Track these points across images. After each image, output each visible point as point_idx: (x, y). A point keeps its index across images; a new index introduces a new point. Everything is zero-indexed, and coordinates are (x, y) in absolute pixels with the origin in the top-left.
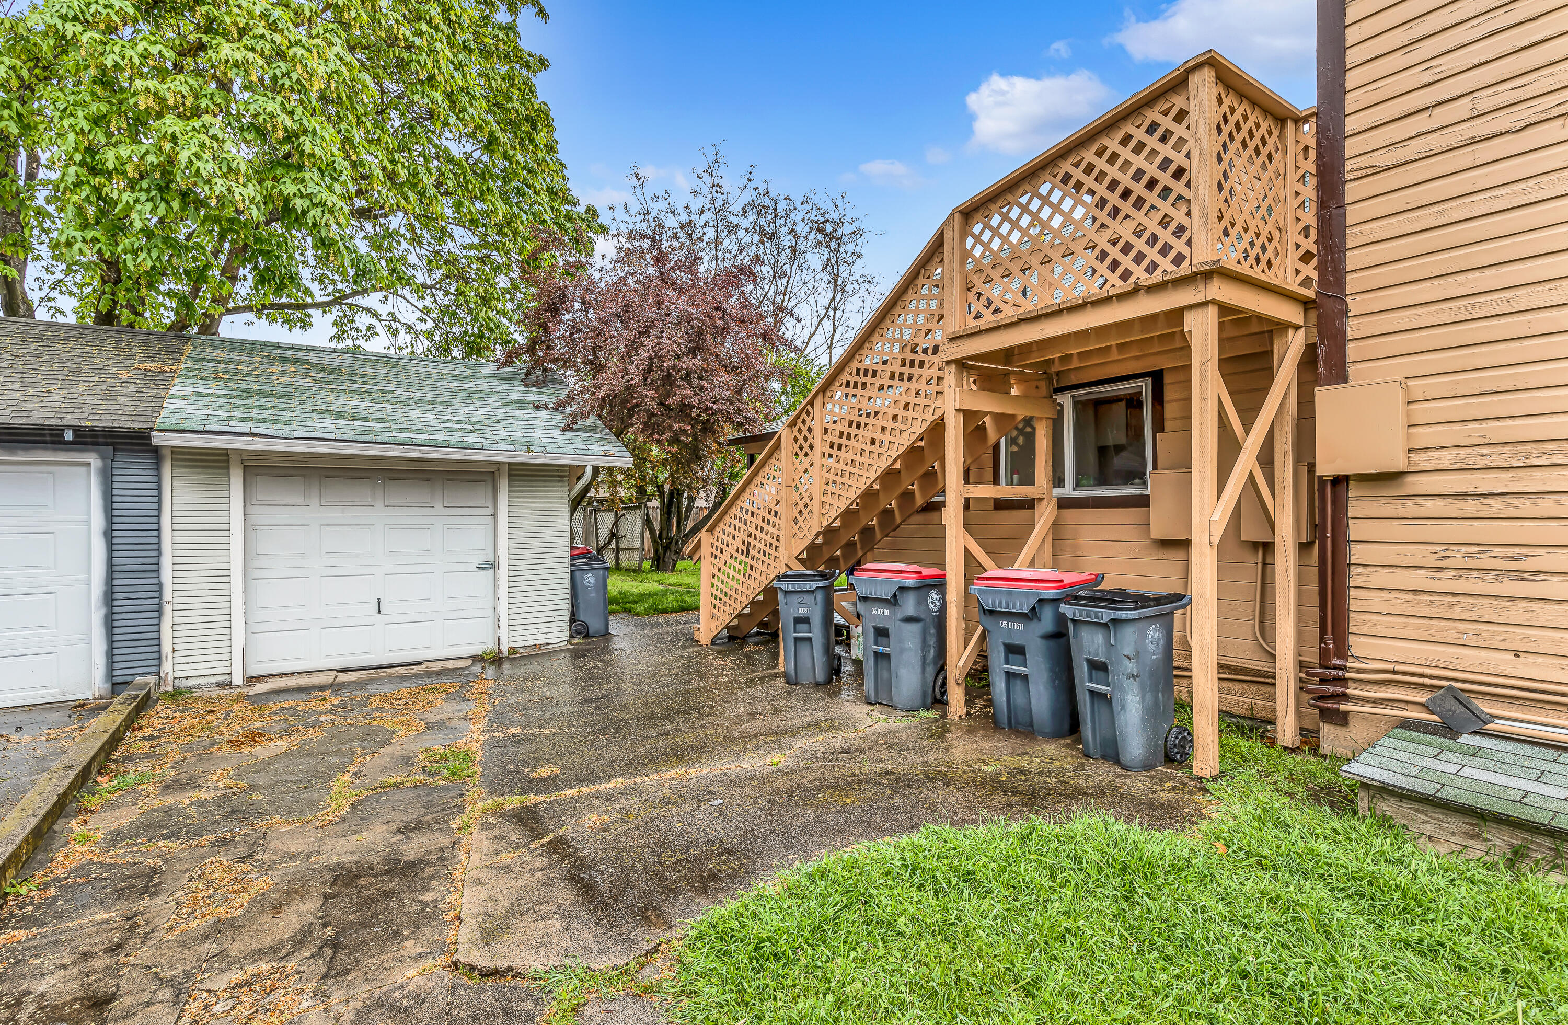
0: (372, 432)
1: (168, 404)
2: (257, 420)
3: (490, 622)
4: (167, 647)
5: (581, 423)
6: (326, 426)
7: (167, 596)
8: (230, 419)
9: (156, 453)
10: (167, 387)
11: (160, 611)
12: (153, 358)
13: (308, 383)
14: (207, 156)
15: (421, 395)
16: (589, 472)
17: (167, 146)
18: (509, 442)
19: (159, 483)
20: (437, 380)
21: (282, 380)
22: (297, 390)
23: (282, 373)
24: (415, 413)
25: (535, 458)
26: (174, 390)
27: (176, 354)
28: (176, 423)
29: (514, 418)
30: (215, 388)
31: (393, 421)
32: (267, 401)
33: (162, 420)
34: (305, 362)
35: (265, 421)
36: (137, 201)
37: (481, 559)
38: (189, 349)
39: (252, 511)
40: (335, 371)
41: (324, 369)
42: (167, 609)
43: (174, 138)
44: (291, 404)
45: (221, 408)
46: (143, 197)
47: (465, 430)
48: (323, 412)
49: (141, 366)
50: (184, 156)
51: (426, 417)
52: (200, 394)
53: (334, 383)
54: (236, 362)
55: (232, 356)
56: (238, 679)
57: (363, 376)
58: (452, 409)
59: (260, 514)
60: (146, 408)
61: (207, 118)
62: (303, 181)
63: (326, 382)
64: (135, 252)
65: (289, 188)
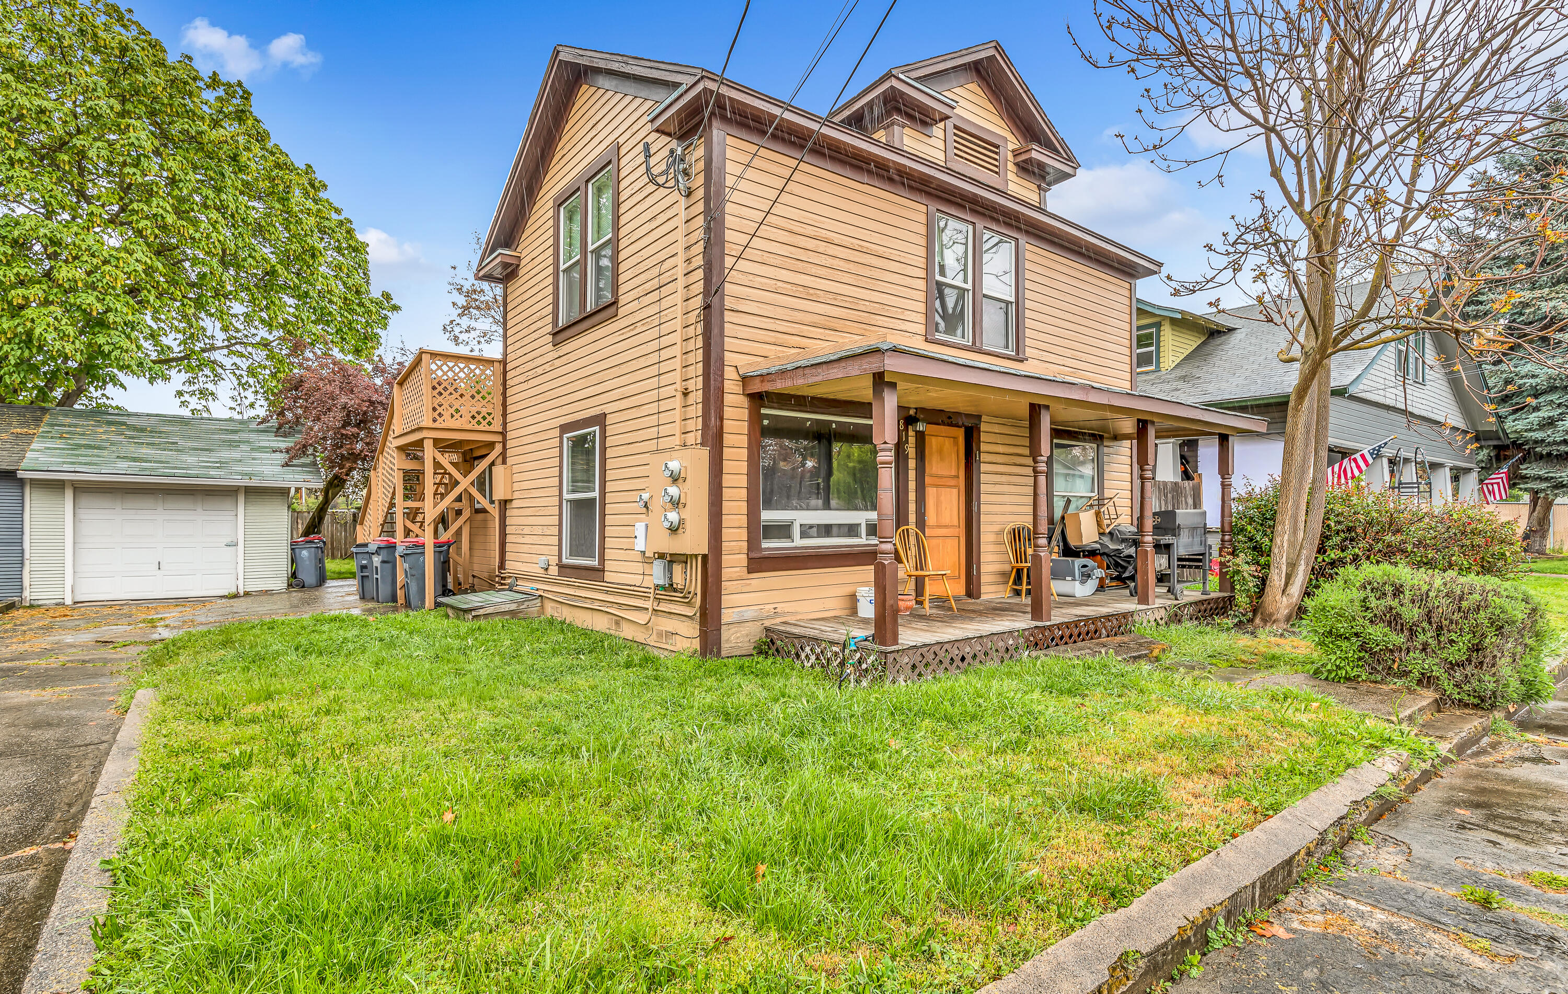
0: (153, 469)
1: (29, 455)
2: (80, 463)
3: (234, 576)
4: (26, 582)
5: (295, 462)
6: (123, 465)
7: (27, 555)
8: (64, 463)
9: (22, 482)
10: (29, 444)
11: (22, 563)
12: (21, 425)
13: (121, 438)
14: (51, 329)
15: (195, 445)
16: (293, 491)
17: (29, 324)
18: (240, 474)
19: (23, 496)
20: (213, 434)
21: (104, 437)
22: (112, 444)
23: (105, 432)
24: (184, 457)
25: (254, 482)
26: (34, 446)
27: (38, 421)
28: (31, 466)
29: (254, 459)
30: (59, 444)
31: (167, 462)
32: (90, 452)
33: (23, 465)
34: (124, 424)
35: (86, 464)
36: (12, 349)
37: (228, 540)
38: (47, 419)
39: (78, 511)
40: (142, 430)
41: (135, 428)
42: (27, 563)
43: (33, 321)
44: (105, 453)
45: (59, 457)
46: (16, 347)
47: (214, 468)
48: (124, 457)
49: (15, 431)
50: (37, 331)
51: (191, 459)
52: (49, 448)
53: (139, 438)
54: (76, 426)
55: (74, 421)
56: (69, 601)
57: (160, 432)
58: (212, 454)
59: (83, 514)
60: (15, 457)
61: (52, 308)
62: (109, 335)
63: (133, 438)
64: (11, 374)
65: (101, 340)
